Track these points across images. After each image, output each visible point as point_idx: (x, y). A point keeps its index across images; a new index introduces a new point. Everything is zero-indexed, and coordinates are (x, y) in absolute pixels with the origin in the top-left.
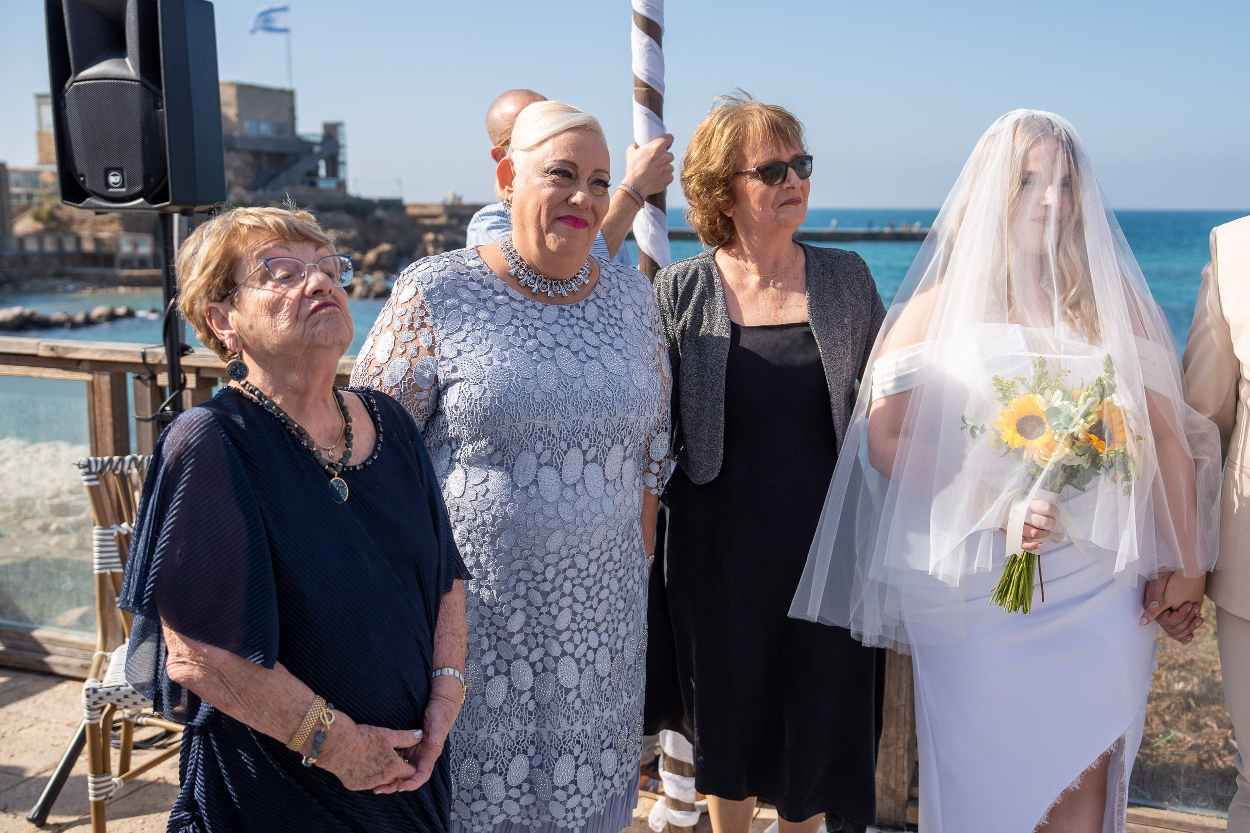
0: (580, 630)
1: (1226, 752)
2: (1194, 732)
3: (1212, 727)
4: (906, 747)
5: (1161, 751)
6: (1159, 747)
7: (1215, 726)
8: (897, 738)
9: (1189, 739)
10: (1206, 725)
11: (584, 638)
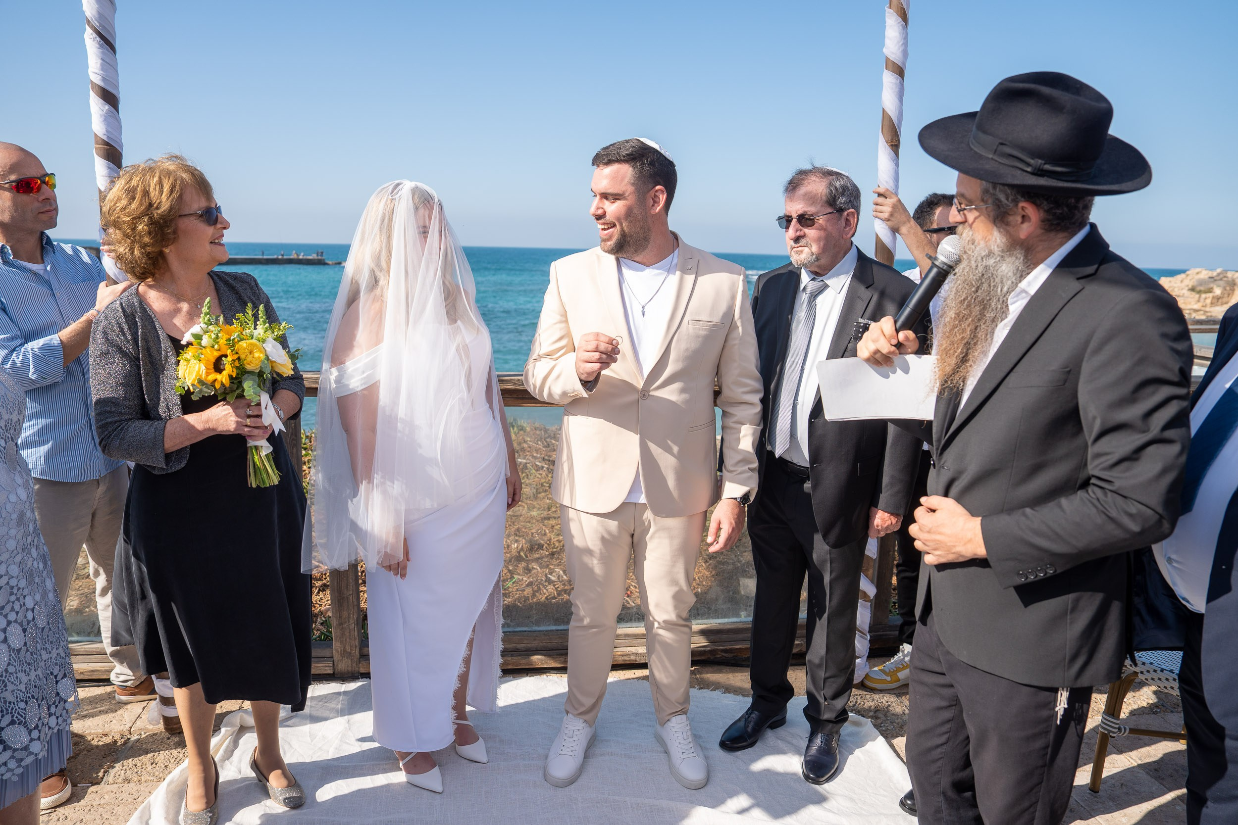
0: (18, 599)
1: (547, 584)
2: (527, 574)
3: (537, 569)
4: (355, 623)
5: (510, 590)
6: (509, 587)
7: (538, 568)
8: (349, 617)
9: (525, 579)
10: (533, 568)
11: (22, 604)
